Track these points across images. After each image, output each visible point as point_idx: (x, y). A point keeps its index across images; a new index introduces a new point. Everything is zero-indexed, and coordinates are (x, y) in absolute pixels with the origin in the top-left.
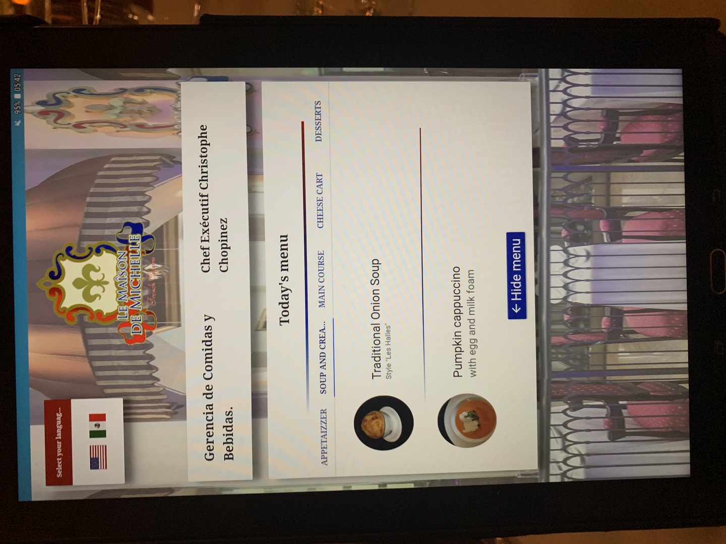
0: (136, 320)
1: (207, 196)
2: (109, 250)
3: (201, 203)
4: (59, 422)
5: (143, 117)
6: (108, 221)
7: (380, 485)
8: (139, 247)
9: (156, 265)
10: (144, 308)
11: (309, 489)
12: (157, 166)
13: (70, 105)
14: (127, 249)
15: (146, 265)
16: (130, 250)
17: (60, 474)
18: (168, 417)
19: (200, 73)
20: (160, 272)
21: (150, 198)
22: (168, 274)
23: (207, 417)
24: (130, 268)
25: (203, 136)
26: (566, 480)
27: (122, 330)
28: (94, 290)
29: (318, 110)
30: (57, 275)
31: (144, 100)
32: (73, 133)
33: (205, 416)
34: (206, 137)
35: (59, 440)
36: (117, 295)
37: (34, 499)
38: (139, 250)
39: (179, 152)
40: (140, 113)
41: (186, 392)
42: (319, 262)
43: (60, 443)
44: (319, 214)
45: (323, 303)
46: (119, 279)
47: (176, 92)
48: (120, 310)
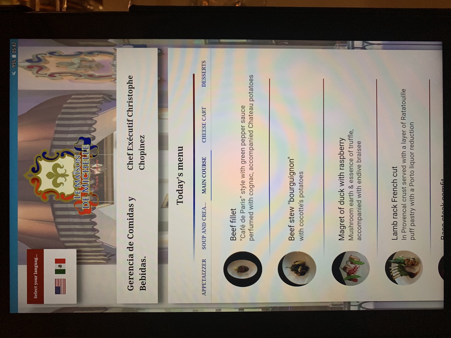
0: (86, 200)
1: (132, 121)
2: (69, 155)
3: (128, 125)
4: (36, 264)
5: (92, 70)
6: (69, 136)
7: (239, 309)
8: (88, 153)
9: (99, 165)
10: (91, 192)
11: (193, 310)
12: (101, 101)
13: (47, 62)
14: (81, 154)
15: (92, 165)
16: (83, 154)
17: (36, 297)
18: (105, 262)
19: (129, 42)
20: (101, 169)
21: (96, 121)
22: (107, 171)
23: (130, 262)
24: (83, 166)
26: (361, 309)
27: (77, 206)
28: (60, 180)
29: (204, 67)
30: (37, 169)
31: (93, 59)
32: (48, 80)
33: (128, 262)
34: (132, 83)
35: (36, 275)
36: (74, 183)
37: (19, 312)
38: (88, 155)
39: (115, 92)
40: (90, 67)
41: (116, 245)
42: (203, 164)
43: (37, 277)
44: (203, 133)
45: (205, 191)
46: (76, 173)
47: (113, 54)
48: (76, 193)
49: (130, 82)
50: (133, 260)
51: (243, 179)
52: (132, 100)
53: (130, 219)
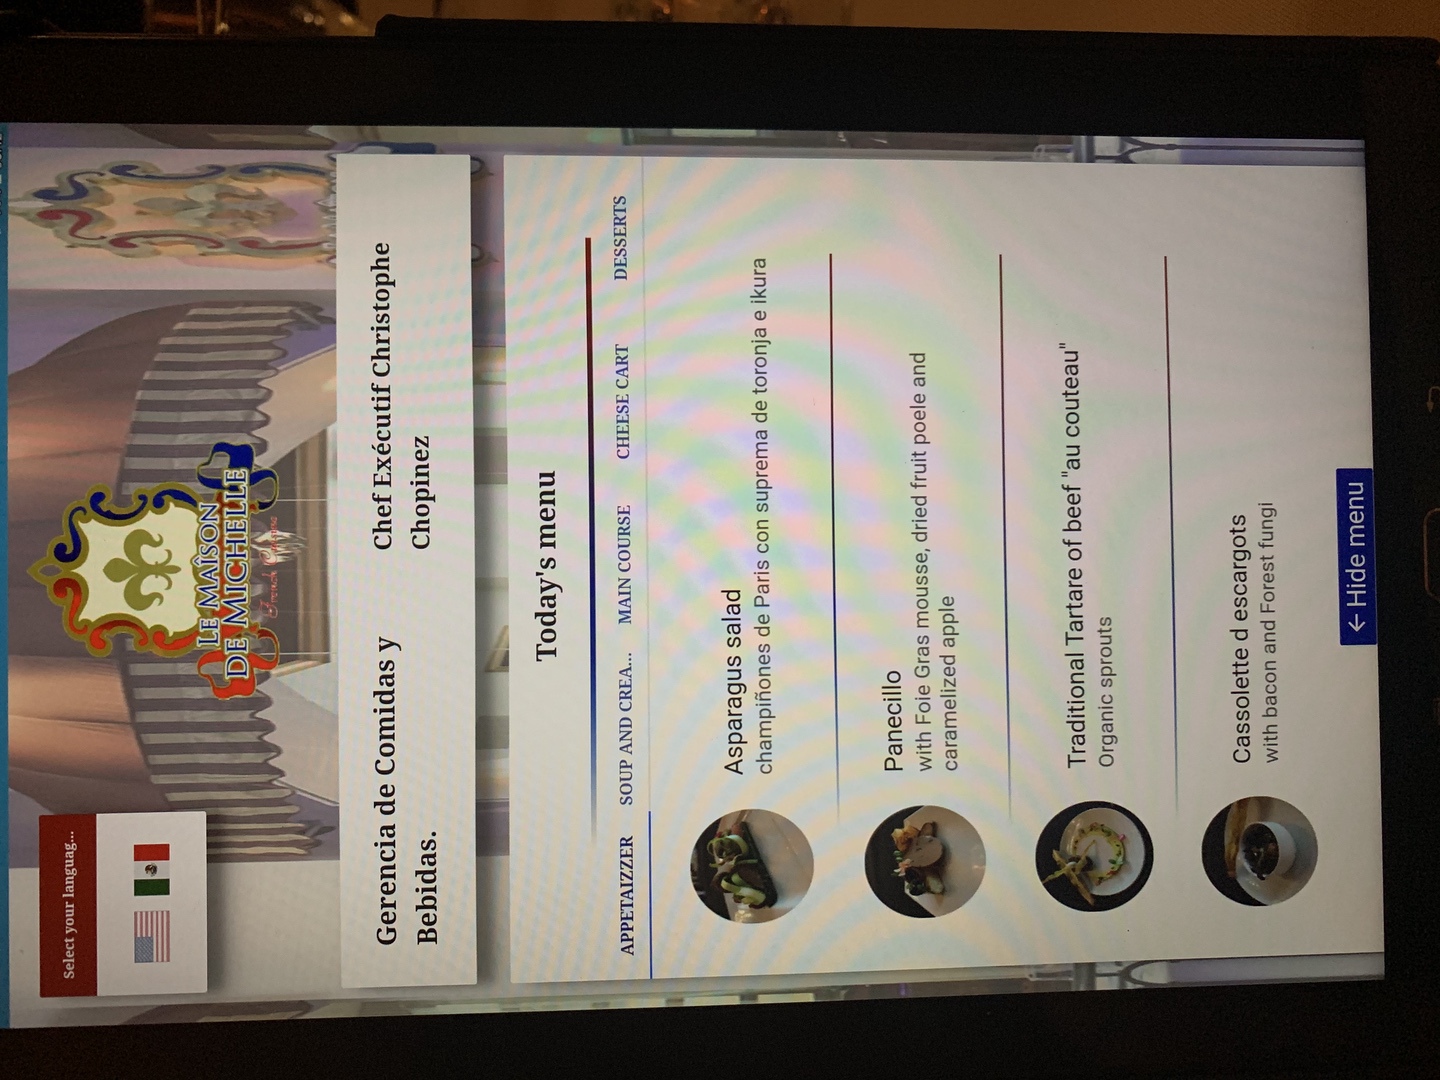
0: (236, 649)
1: (388, 390)
2: (181, 502)
3: (375, 403)
4: (69, 863)
5: (256, 227)
6: (181, 439)
7: (743, 997)
8: (244, 496)
9: (279, 533)
10: (253, 622)
11: (595, 1004)
12: (285, 327)
14: (219, 498)
15: (259, 533)
16: (226, 500)
17: (69, 974)
18: (301, 851)
19: (377, 136)
20: (287, 548)
21: (270, 393)
22: (304, 552)
23: (383, 852)
24: (227, 538)
25: (381, 265)
26: (1130, 986)
27: (207, 669)
28: (150, 584)
29: (620, 215)
30: (73, 551)
32: (107, 256)
33: (379, 849)
34: (387, 268)
35: (70, 900)
36: (198, 594)
37: (13, 1025)
38: (245, 500)
39: (330, 297)
40: (250, 216)
41: (338, 799)
42: (620, 528)
43: (72, 906)
44: (620, 429)
45: (628, 614)
46: (203, 562)
47: (325, 174)
48: (203, 627)
49: (380, 264)
50: (393, 844)
52: (387, 322)
53: (382, 711)
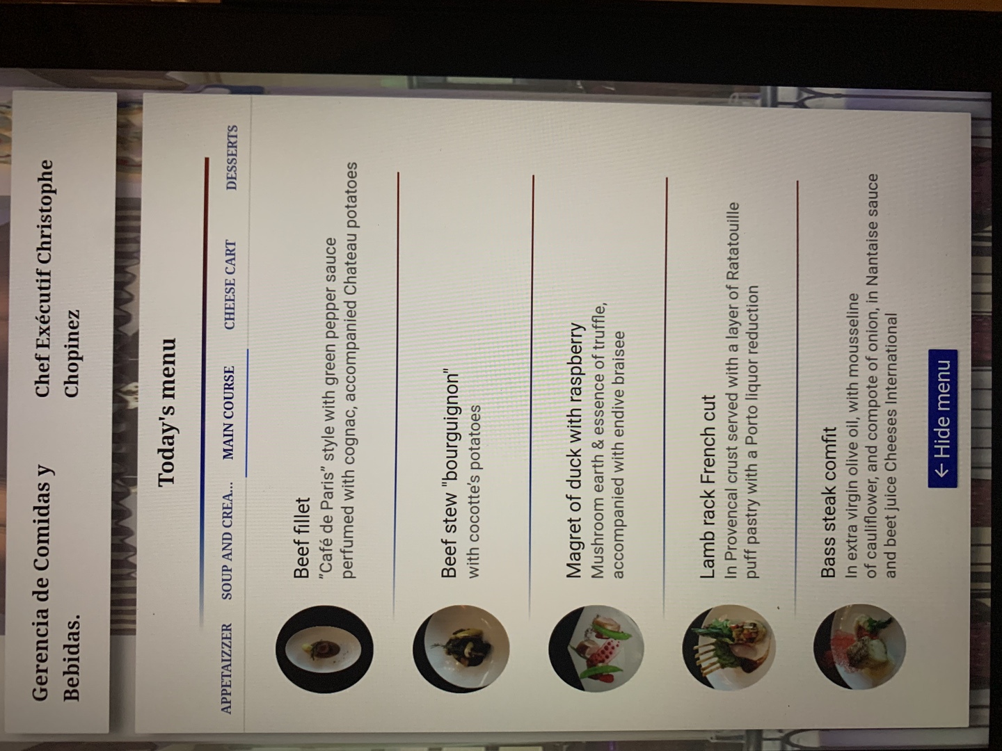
1: (48, 274)
3: (38, 284)
23: (38, 630)
29: (233, 140)
33: (35, 628)
34: (50, 180)
42: (226, 384)
44: (227, 306)
45: (231, 452)
49: (45, 176)
50: (46, 624)
51: (330, 424)
52: (49, 222)
53: (39, 521)
